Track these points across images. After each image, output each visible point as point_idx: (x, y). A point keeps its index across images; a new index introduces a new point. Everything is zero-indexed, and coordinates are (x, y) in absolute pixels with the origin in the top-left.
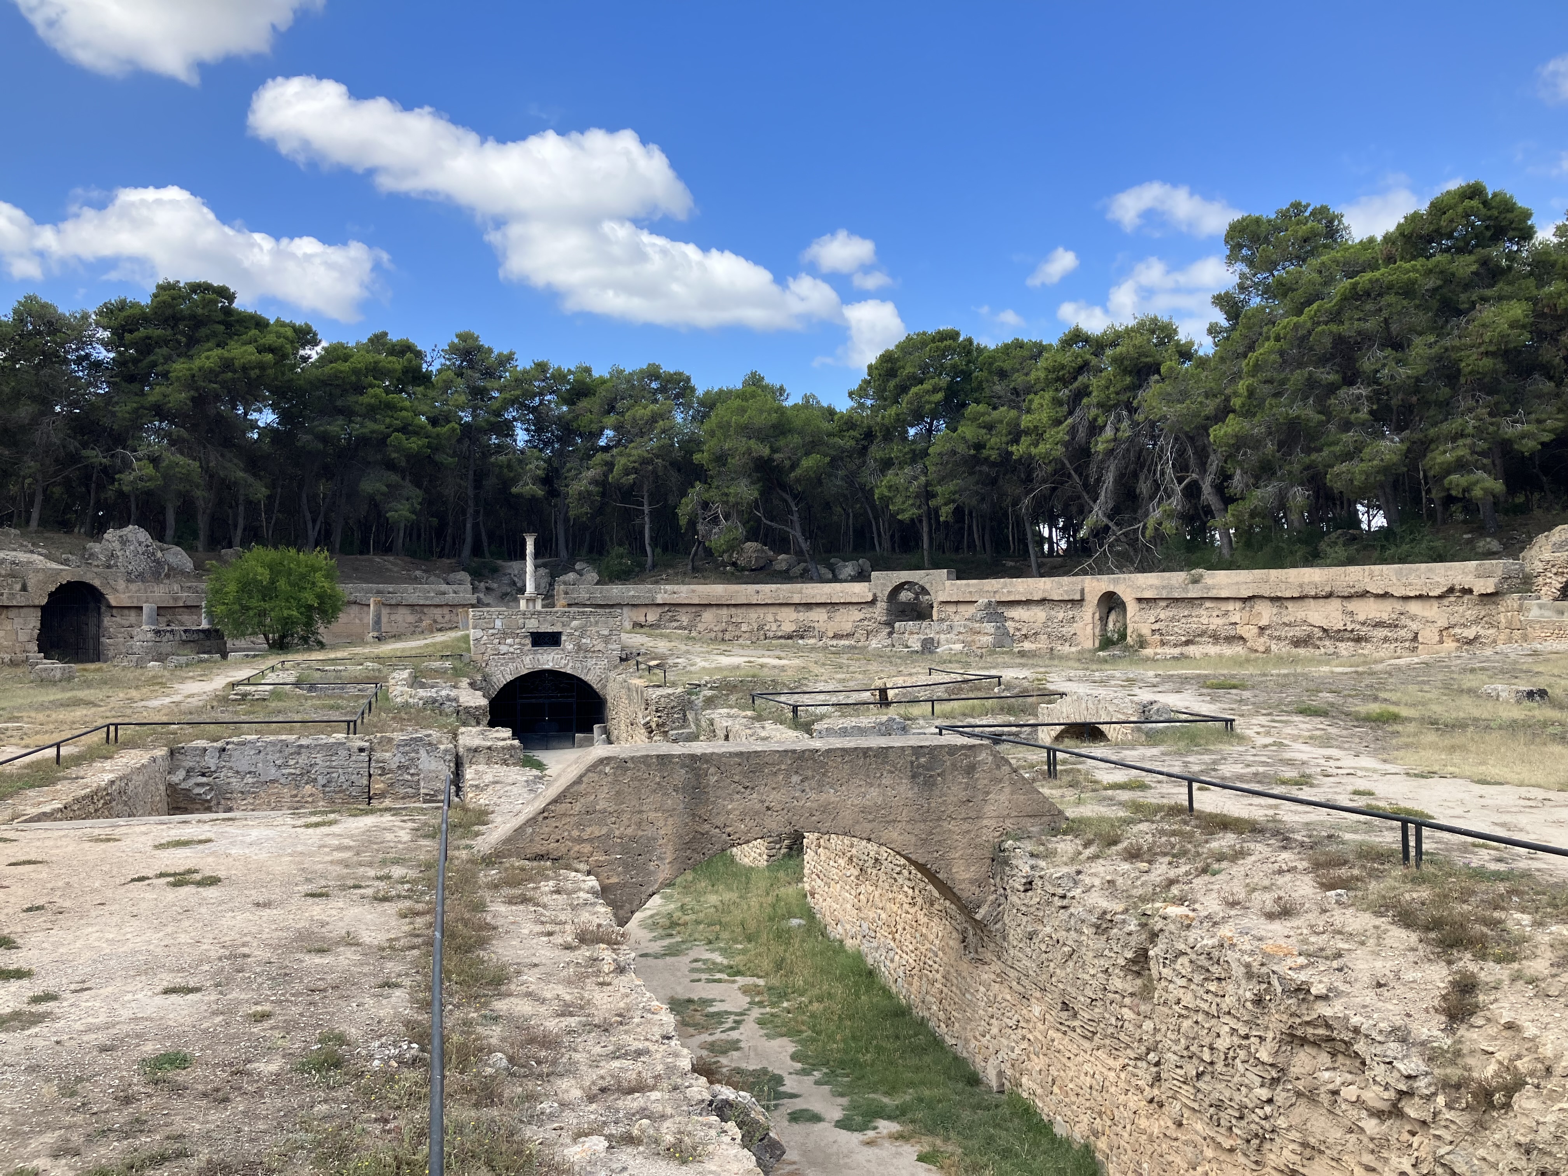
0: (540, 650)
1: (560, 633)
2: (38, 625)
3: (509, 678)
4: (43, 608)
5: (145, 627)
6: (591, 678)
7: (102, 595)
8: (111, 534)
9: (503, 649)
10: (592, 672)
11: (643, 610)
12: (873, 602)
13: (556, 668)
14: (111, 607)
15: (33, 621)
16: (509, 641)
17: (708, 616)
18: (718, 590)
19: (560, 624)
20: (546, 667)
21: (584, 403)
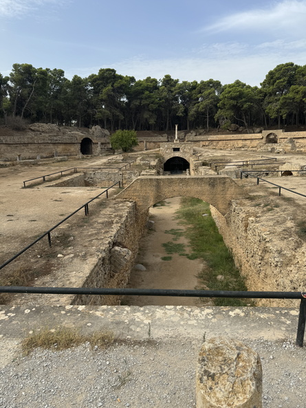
0: (175, 152)
1: (179, 148)
2: (80, 147)
3: (168, 158)
4: (80, 143)
5: (99, 147)
7: (91, 141)
8: (93, 128)
9: (167, 152)
10: (187, 157)
11: (205, 142)
12: (262, 138)
13: (179, 156)
14: (94, 143)
17: (220, 143)
18: (223, 137)
20: (176, 156)
21: (194, 92)
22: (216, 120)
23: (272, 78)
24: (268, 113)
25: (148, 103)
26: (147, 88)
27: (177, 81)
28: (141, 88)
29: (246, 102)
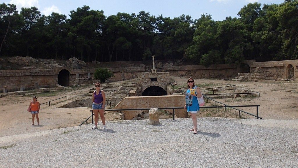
0: (153, 82)
1: (157, 78)
2: (58, 78)
4: (58, 75)
5: (77, 78)
6: (163, 87)
7: (69, 72)
8: (70, 59)
11: (182, 71)
13: (156, 85)
14: (71, 75)
15: (57, 78)
16: (146, 80)
19: (156, 76)
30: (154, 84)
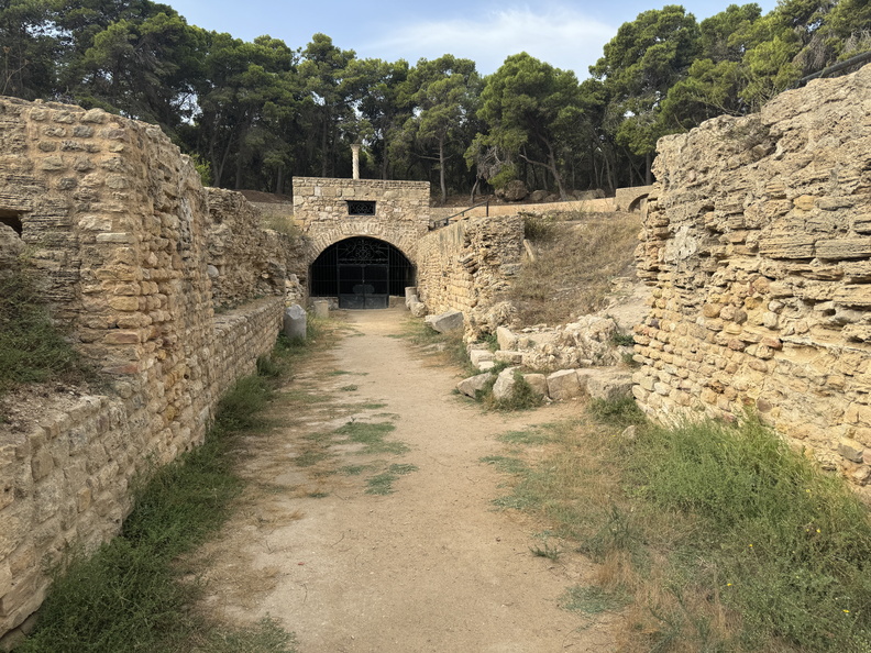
0: (357, 218)
1: (374, 202)
3: (329, 243)
6: (402, 245)
9: (323, 215)
10: (404, 239)
12: (617, 212)
13: (371, 235)
16: (328, 208)
19: (373, 194)
20: (363, 233)
21: (400, 87)
22: (469, 163)
23: (629, 44)
24: (626, 141)
25: (259, 97)
26: (257, 57)
27: (351, 55)
28: (235, 52)
29: (563, 103)
30: (364, 227)
